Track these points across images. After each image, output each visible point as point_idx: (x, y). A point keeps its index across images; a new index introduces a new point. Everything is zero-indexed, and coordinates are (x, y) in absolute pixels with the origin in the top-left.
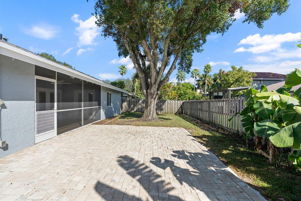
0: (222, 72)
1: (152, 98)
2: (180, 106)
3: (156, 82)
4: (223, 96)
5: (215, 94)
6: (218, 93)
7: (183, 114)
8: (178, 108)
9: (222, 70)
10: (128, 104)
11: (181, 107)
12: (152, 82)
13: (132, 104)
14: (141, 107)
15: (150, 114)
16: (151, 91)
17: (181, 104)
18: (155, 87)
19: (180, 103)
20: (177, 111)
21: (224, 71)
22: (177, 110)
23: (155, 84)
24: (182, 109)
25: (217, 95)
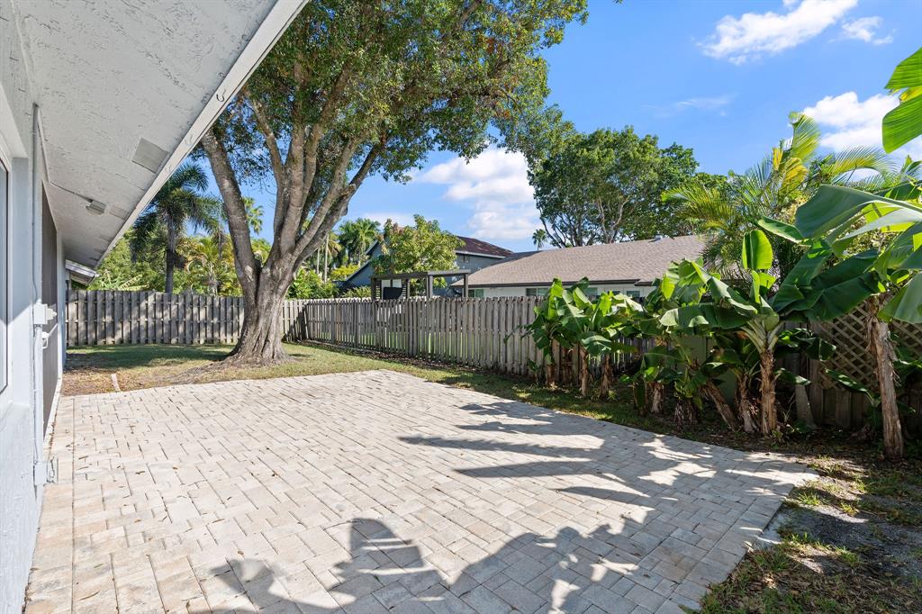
0: (393, 228)
1: (274, 291)
2: (296, 315)
3: (296, 247)
4: (402, 289)
5: (386, 283)
6: (392, 283)
7: (306, 338)
8: (292, 323)
9: (393, 223)
10: (86, 314)
11: (301, 317)
12: (282, 245)
13: (109, 310)
14: (151, 323)
15: (267, 340)
16: (274, 272)
17: (301, 310)
18: (290, 262)
19: (296, 306)
20: (286, 333)
21: (396, 225)
22: (287, 329)
23: (292, 250)
24: (303, 326)
25: (389, 286)
